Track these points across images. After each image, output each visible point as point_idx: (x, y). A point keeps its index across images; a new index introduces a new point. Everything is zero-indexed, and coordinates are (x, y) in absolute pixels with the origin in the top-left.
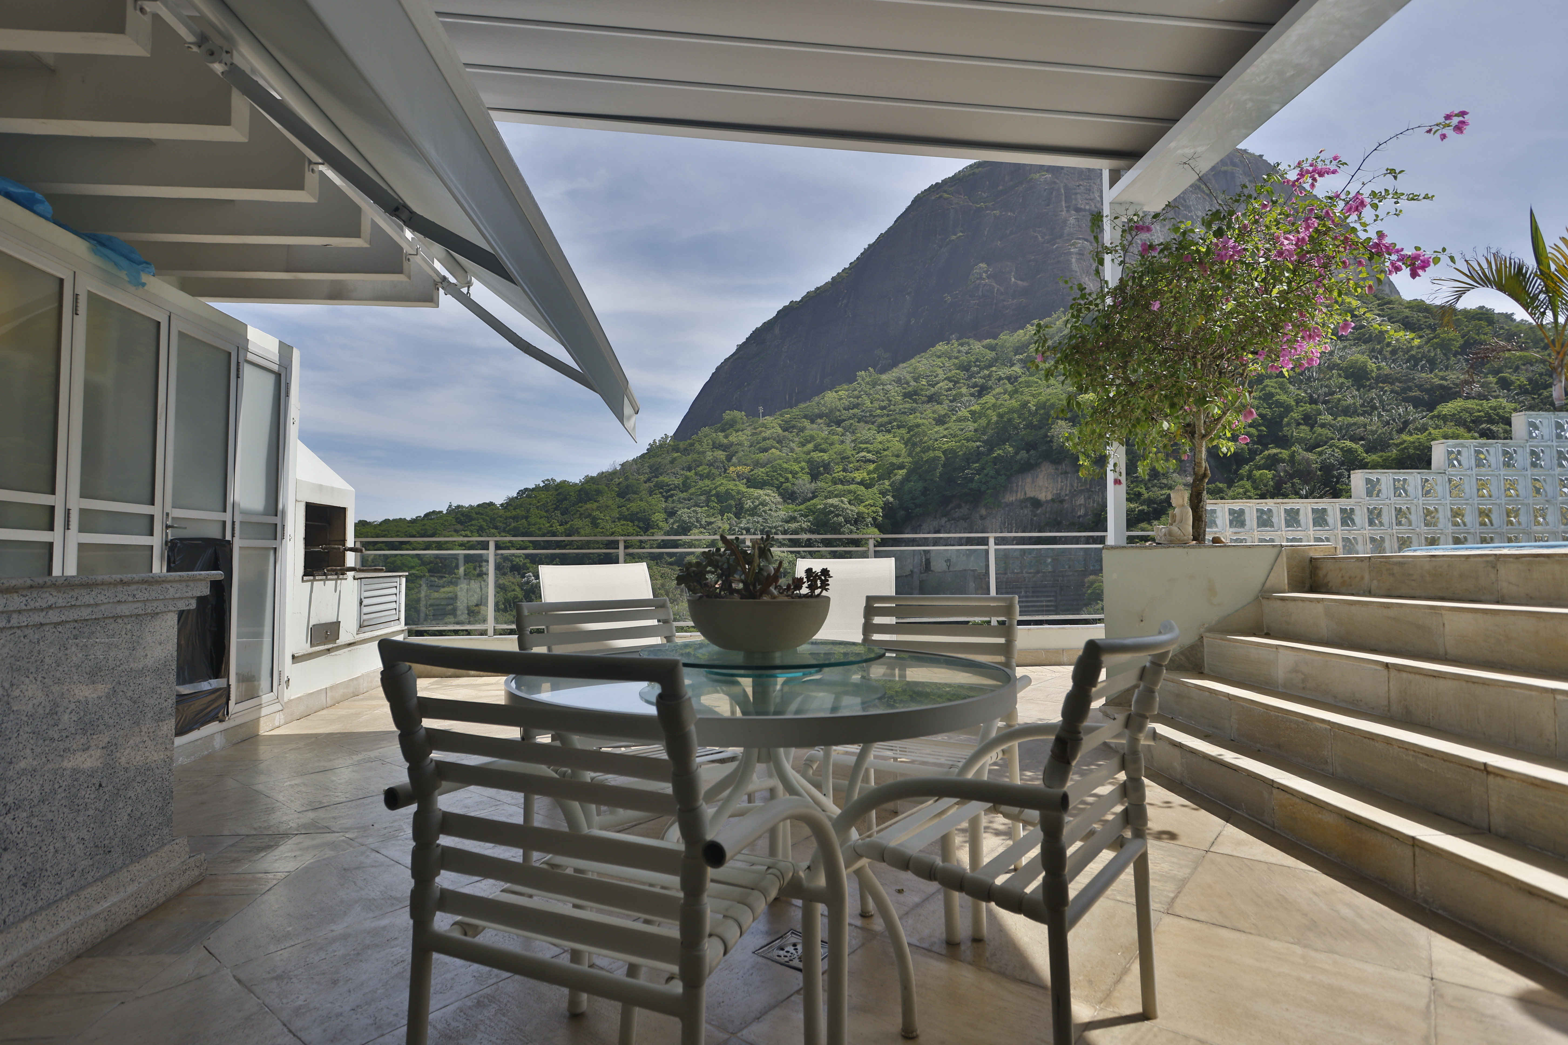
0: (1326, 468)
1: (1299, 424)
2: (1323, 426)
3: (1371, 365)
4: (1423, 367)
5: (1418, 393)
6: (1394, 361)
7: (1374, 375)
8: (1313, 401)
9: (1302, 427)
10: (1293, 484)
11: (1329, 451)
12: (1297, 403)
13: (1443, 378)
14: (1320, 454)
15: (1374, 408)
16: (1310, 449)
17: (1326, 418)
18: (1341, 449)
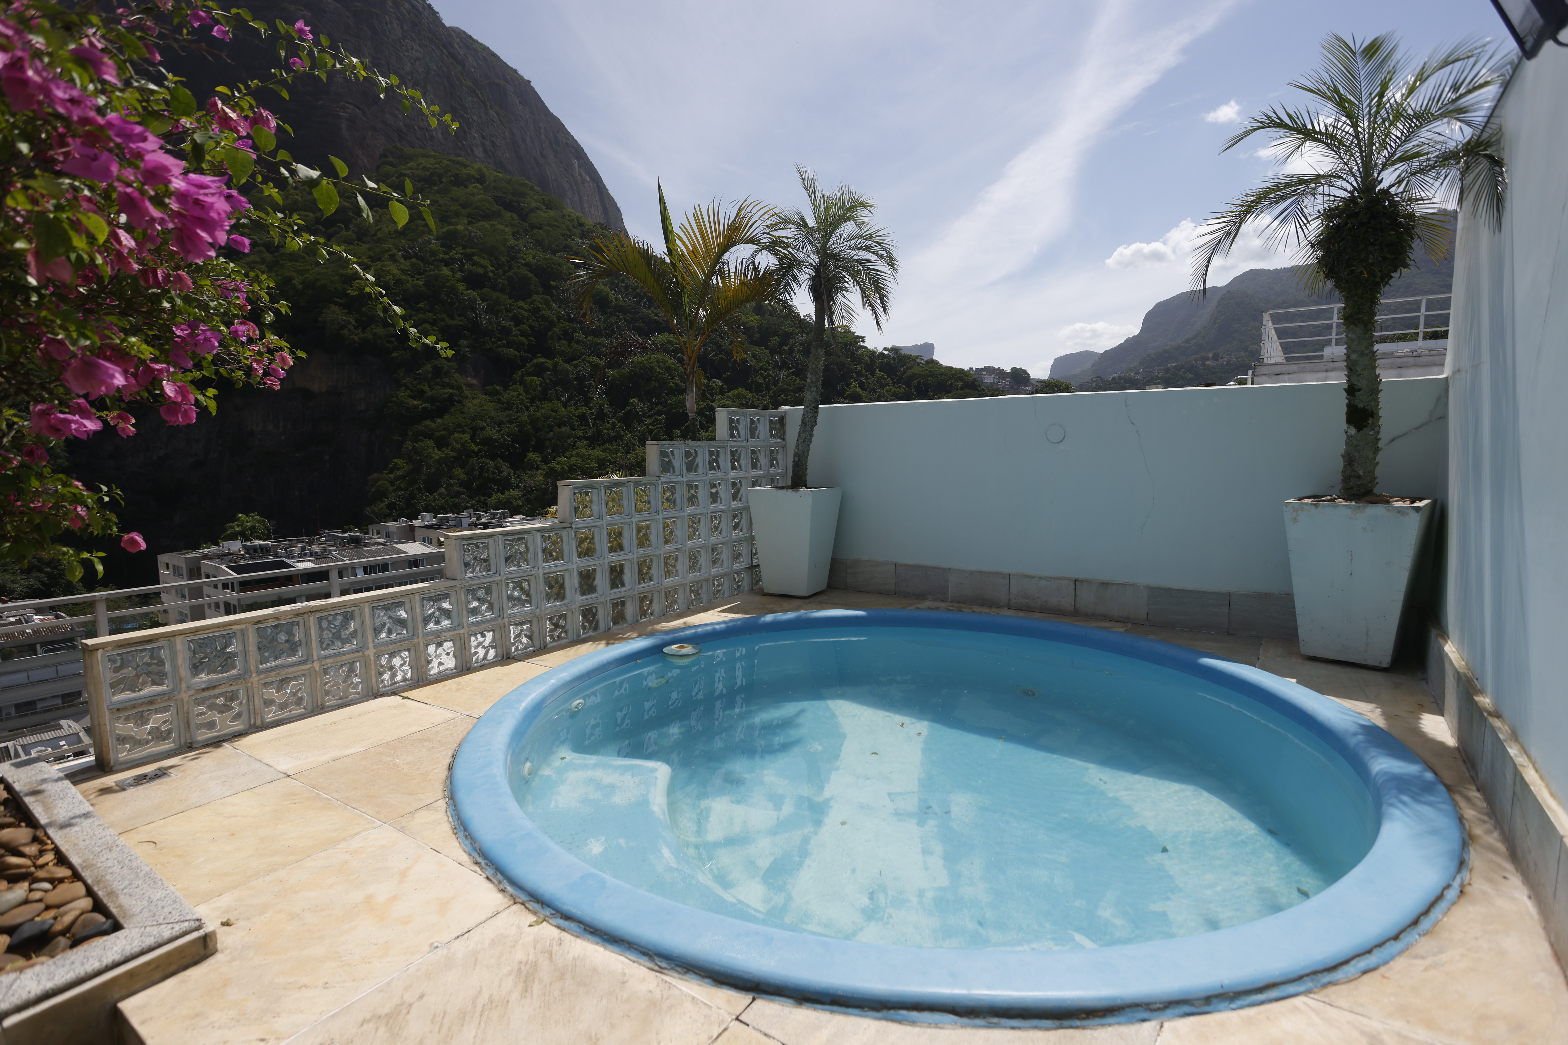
0: (580, 379)
1: (560, 339)
2: (578, 342)
3: (612, 296)
4: (645, 303)
5: (641, 324)
6: (626, 296)
7: (613, 304)
8: (571, 320)
9: (563, 342)
10: (556, 390)
11: (582, 364)
12: (559, 320)
13: (656, 315)
14: (576, 366)
15: (613, 332)
16: (568, 362)
17: (581, 335)
18: (591, 363)
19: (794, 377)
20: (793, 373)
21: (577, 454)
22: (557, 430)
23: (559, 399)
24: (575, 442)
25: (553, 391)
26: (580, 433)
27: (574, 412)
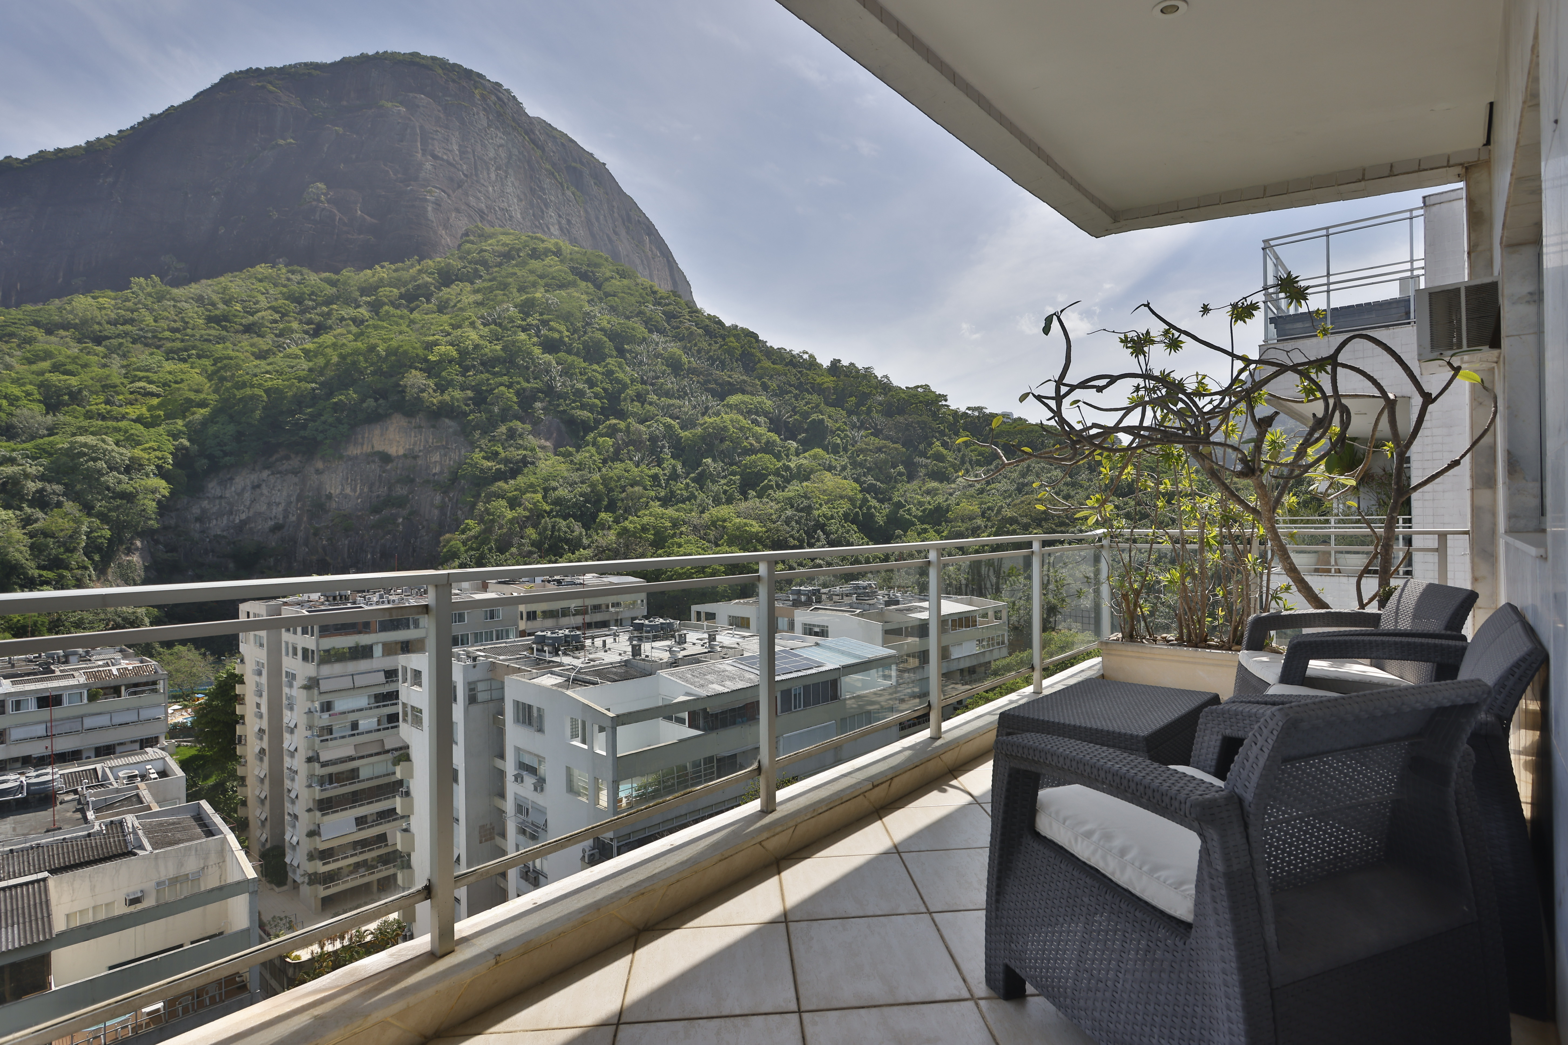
0: (653, 439)
1: (633, 400)
2: (651, 404)
3: (684, 359)
4: (717, 366)
5: (714, 386)
6: (699, 358)
7: (686, 367)
8: (643, 382)
9: (636, 403)
10: (629, 451)
11: (655, 425)
12: (632, 382)
13: (730, 377)
14: (649, 427)
15: (686, 394)
16: (642, 422)
17: (653, 397)
18: (664, 424)
19: (873, 438)
20: (872, 434)
21: (651, 513)
22: (629, 489)
23: (631, 460)
24: (648, 502)
25: (625, 451)
26: (653, 494)
27: (647, 471)
